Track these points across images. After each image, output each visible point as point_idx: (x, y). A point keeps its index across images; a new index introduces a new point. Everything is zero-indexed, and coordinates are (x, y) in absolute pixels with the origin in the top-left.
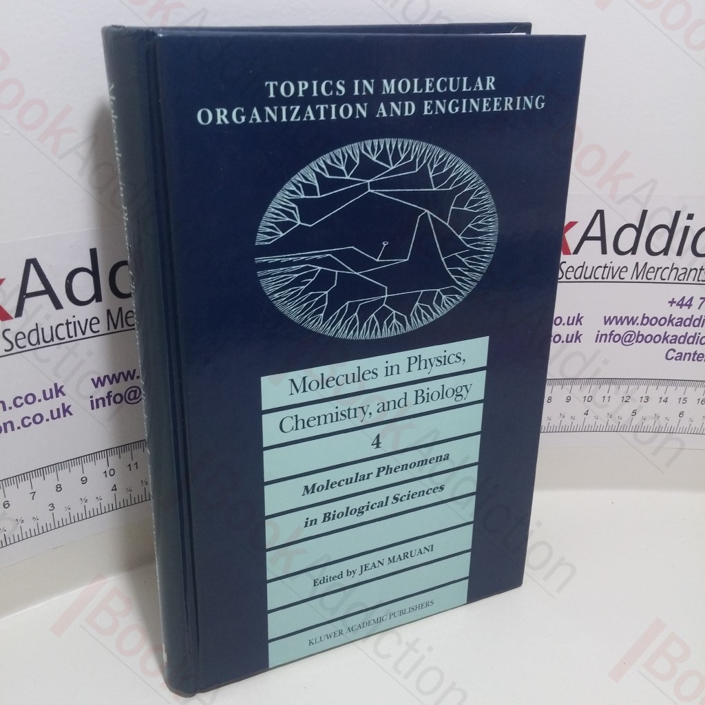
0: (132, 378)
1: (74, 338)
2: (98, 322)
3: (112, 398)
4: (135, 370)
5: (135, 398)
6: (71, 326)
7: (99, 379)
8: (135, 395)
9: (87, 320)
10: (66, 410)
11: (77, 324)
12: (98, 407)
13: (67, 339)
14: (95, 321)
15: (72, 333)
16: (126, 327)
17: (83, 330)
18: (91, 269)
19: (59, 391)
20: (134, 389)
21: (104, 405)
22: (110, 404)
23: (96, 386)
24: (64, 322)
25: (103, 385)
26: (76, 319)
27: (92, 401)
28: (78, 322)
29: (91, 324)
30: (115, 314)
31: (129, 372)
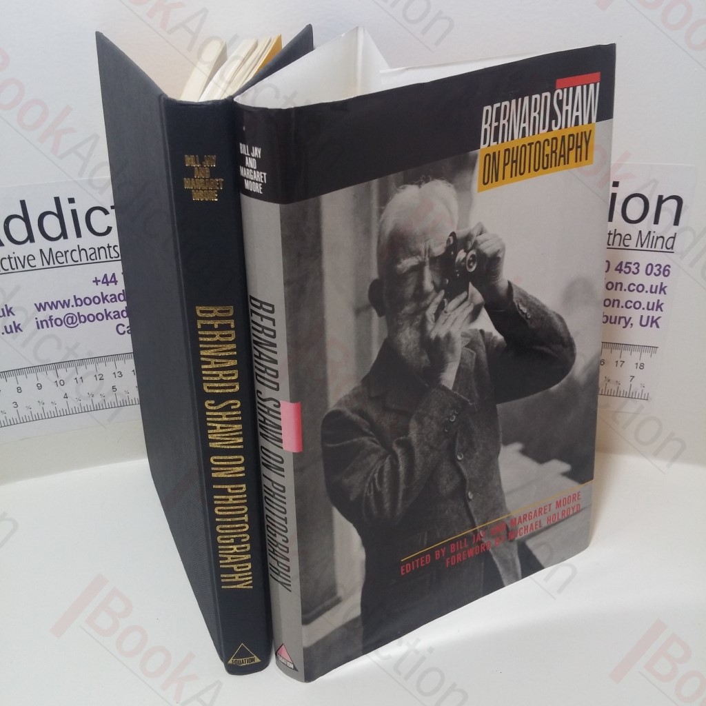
0: (68, 306)
1: (16, 270)
2: (34, 259)
3: (53, 322)
4: (69, 300)
5: (72, 323)
6: (13, 260)
7: (40, 304)
8: (72, 320)
9: (24, 257)
10: (17, 328)
11: (17, 259)
12: (43, 327)
13: (10, 270)
14: (31, 258)
15: (14, 266)
16: (57, 264)
17: (23, 263)
18: (22, 216)
19: (10, 311)
20: (71, 315)
21: (48, 327)
22: (52, 326)
23: (39, 310)
24: (7, 257)
25: (44, 309)
26: (16, 255)
27: (37, 322)
28: (18, 258)
29: (28, 260)
30: (47, 253)
31: (64, 301)
